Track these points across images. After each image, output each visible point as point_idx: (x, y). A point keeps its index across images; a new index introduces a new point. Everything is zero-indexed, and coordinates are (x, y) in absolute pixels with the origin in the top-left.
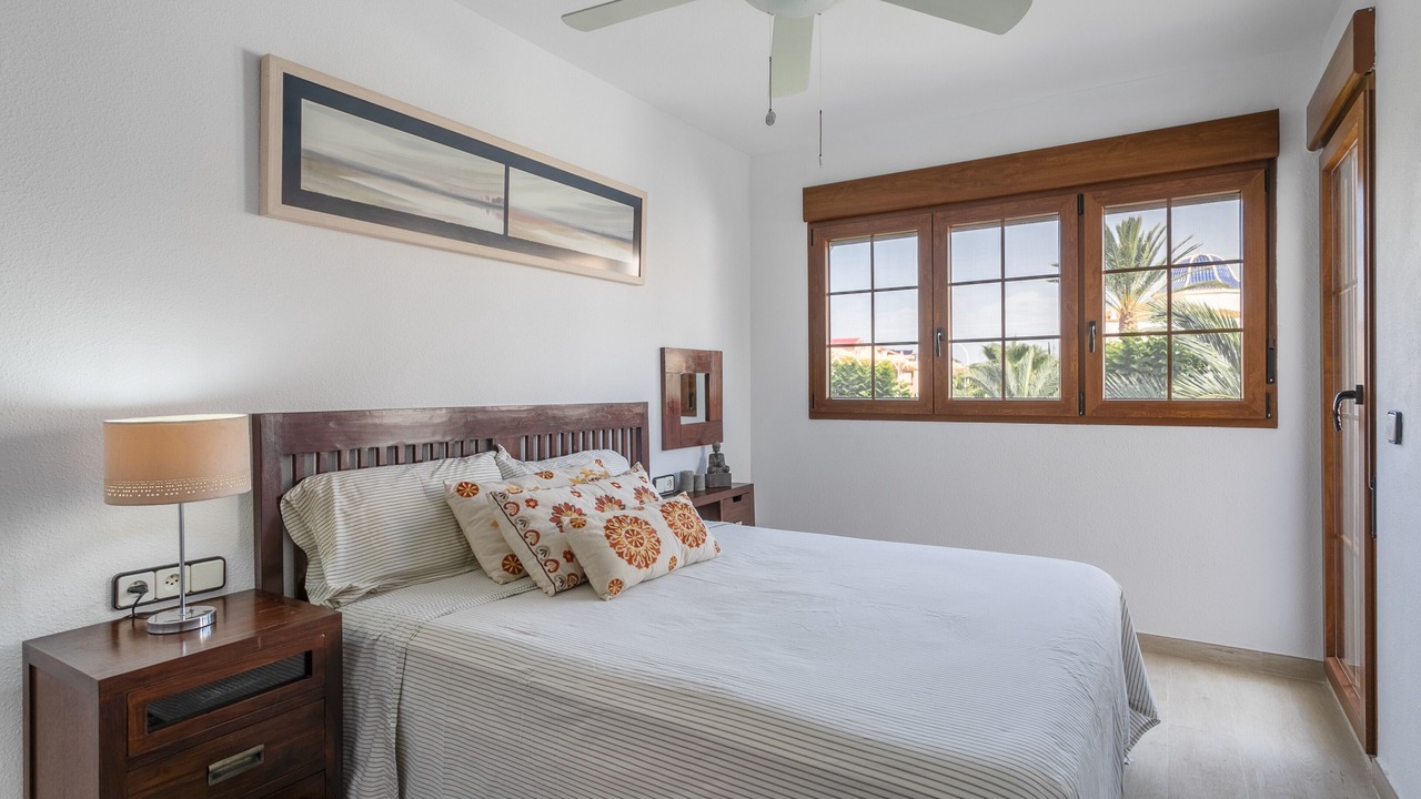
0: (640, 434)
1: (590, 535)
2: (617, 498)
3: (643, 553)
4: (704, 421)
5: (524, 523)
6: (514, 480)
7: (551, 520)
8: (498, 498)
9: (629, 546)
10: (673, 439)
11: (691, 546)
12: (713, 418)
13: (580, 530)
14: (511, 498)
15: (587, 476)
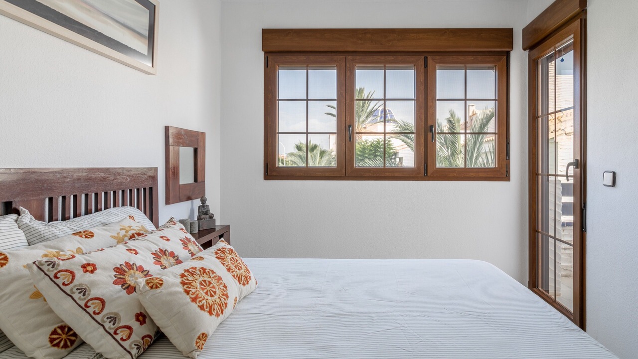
0: (151, 192)
1: (171, 294)
2: (170, 251)
3: (218, 300)
4: (191, 181)
5: (83, 291)
6: (48, 243)
7: (115, 283)
8: (45, 268)
9: (206, 297)
10: (175, 195)
11: (244, 285)
12: (199, 179)
13: (158, 290)
14: (63, 265)
15: (127, 232)
